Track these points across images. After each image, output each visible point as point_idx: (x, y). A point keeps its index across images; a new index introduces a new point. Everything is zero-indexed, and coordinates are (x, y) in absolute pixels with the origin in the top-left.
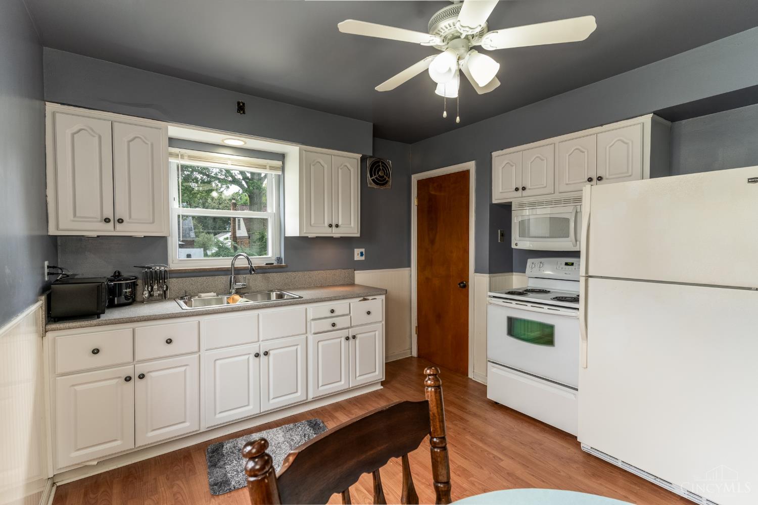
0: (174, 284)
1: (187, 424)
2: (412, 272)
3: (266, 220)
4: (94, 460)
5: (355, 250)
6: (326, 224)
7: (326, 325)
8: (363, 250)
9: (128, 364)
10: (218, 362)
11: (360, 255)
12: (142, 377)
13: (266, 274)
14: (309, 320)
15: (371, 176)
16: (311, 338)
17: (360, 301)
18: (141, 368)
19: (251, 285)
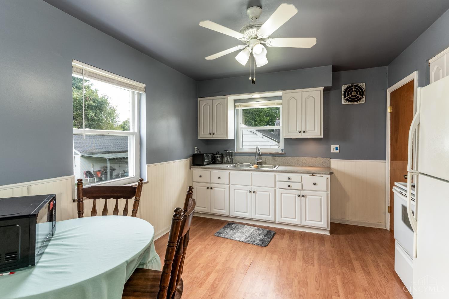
0: (237, 158)
1: (224, 211)
2: (387, 163)
3: (279, 130)
4: (201, 212)
5: (331, 146)
6: (298, 131)
7: (285, 185)
8: (338, 146)
9: (208, 183)
10: (236, 190)
11: (335, 149)
12: (211, 188)
13: (274, 157)
14: (276, 180)
15: (345, 97)
16: (277, 190)
17: (310, 176)
18: (212, 185)
19: (266, 161)
